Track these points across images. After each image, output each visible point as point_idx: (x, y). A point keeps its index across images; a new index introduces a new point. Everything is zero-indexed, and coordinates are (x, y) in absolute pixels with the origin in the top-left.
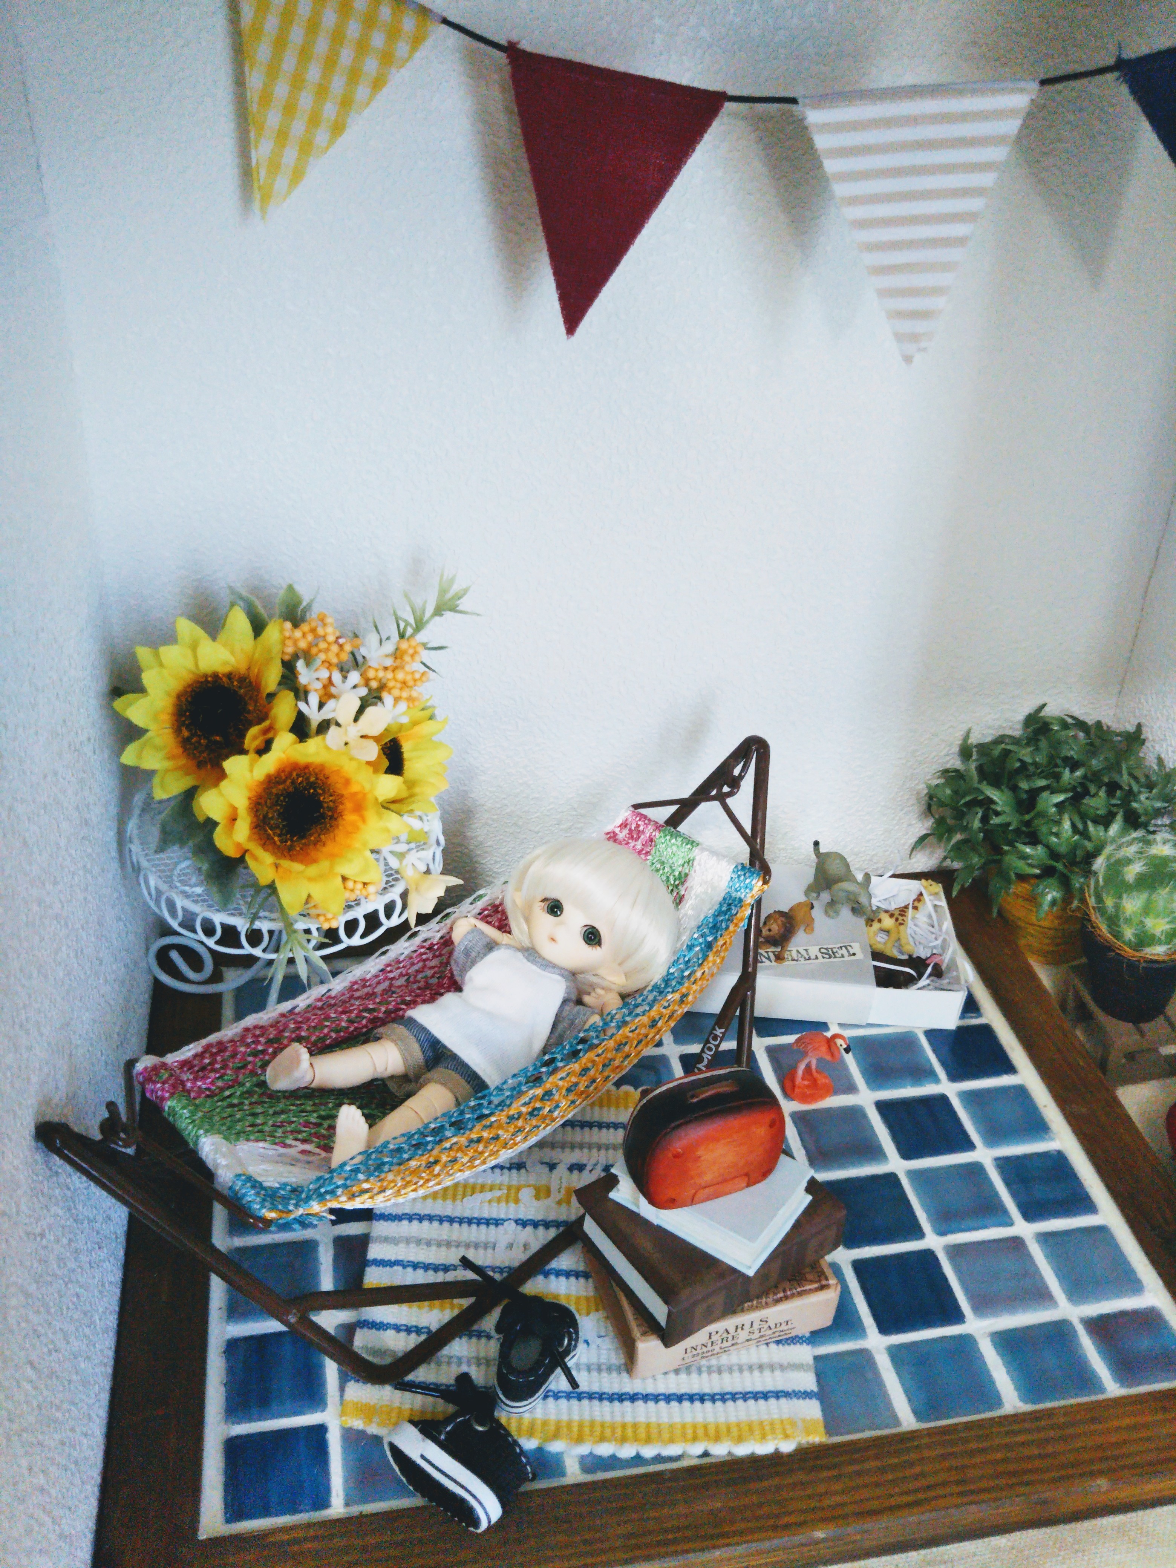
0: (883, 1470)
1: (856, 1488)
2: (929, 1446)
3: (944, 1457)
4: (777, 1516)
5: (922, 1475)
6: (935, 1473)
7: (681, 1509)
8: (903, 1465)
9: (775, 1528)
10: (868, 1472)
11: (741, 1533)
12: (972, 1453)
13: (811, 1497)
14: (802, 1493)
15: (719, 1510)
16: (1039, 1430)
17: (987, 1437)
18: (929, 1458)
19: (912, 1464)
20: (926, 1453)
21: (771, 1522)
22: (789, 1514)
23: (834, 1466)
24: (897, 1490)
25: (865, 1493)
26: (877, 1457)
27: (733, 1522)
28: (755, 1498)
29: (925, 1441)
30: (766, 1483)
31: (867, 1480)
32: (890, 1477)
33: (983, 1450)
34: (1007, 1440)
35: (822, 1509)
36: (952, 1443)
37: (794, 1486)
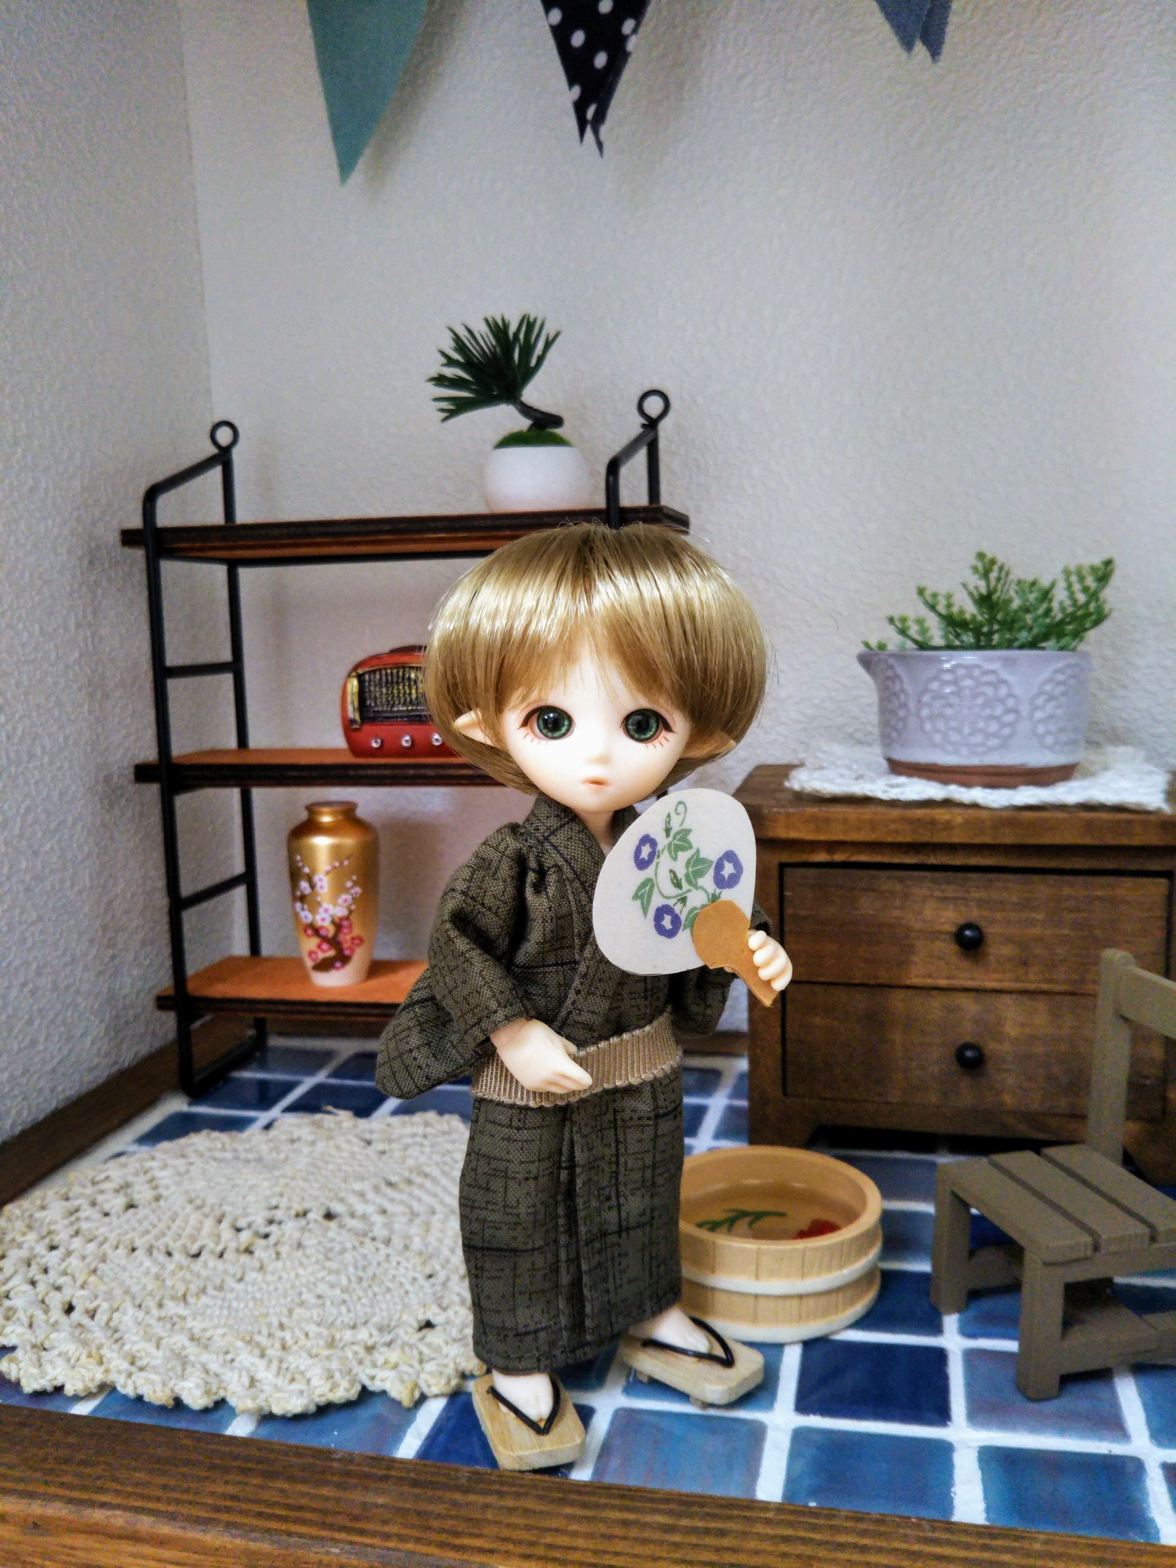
0: (671, 1529)
1: (609, 1537)
2: (768, 1522)
3: (786, 1539)
4: (457, 1534)
5: (733, 1550)
6: (757, 1553)
7: (325, 1491)
8: (707, 1532)
9: (442, 1545)
10: (644, 1526)
11: (387, 1536)
12: (842, 1546)
13: (528, 1528)
14: (521, 1521)
15: (376, 1506)
16: (985, 1548)
17: (879, 1535)
18: (758, 1534)
19: (722, 1533)
20: (760, 1528)
21: (444, 1537)
22: (477, 1536)
23: (597, 1506)
24: (676, 1556)
25: (621, 1546)
26: (671, 1513)
27: (385, 1522)
28: (440, 1508)
29: (770, 1515)
30: (472, 1498)
31: (633, 1533)
32: (677, 1538)
33: (864, 1549)
34: (916, 1547)
35: (532, 1544)
36: (814, 1528)
37: (511, 1510)
